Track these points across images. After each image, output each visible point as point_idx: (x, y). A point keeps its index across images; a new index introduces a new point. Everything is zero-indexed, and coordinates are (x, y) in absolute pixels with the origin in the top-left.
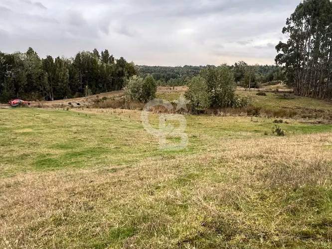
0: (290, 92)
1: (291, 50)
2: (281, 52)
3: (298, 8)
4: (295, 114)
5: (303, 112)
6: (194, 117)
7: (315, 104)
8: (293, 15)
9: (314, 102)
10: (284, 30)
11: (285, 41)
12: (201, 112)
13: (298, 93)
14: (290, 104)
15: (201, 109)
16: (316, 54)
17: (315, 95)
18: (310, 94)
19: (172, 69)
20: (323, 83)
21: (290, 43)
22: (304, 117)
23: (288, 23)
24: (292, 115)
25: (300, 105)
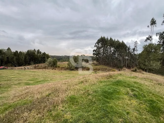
0: (98, 64)
1: (97, 52)
2: (94, 52)
3: (98, 40)
4: (100, 70)
5: (102, 69)
6: (70, 71)
7: (105, 67)
8: (97, 42)
9: (104, 66)
10: (95, 46)
11: (95, 49)
12: (73, 70)
13: (100, 64)
14: (98, 67)
15: (73, 69)
16: (104, 53)
17: (104, 64)
18: (103, 64)
19: (60, 57)
20: (106, 61)
21: (96, 50)
22: (102, 70)
23: (96, 44)
24: (99, 70)
25: (101, 67)
